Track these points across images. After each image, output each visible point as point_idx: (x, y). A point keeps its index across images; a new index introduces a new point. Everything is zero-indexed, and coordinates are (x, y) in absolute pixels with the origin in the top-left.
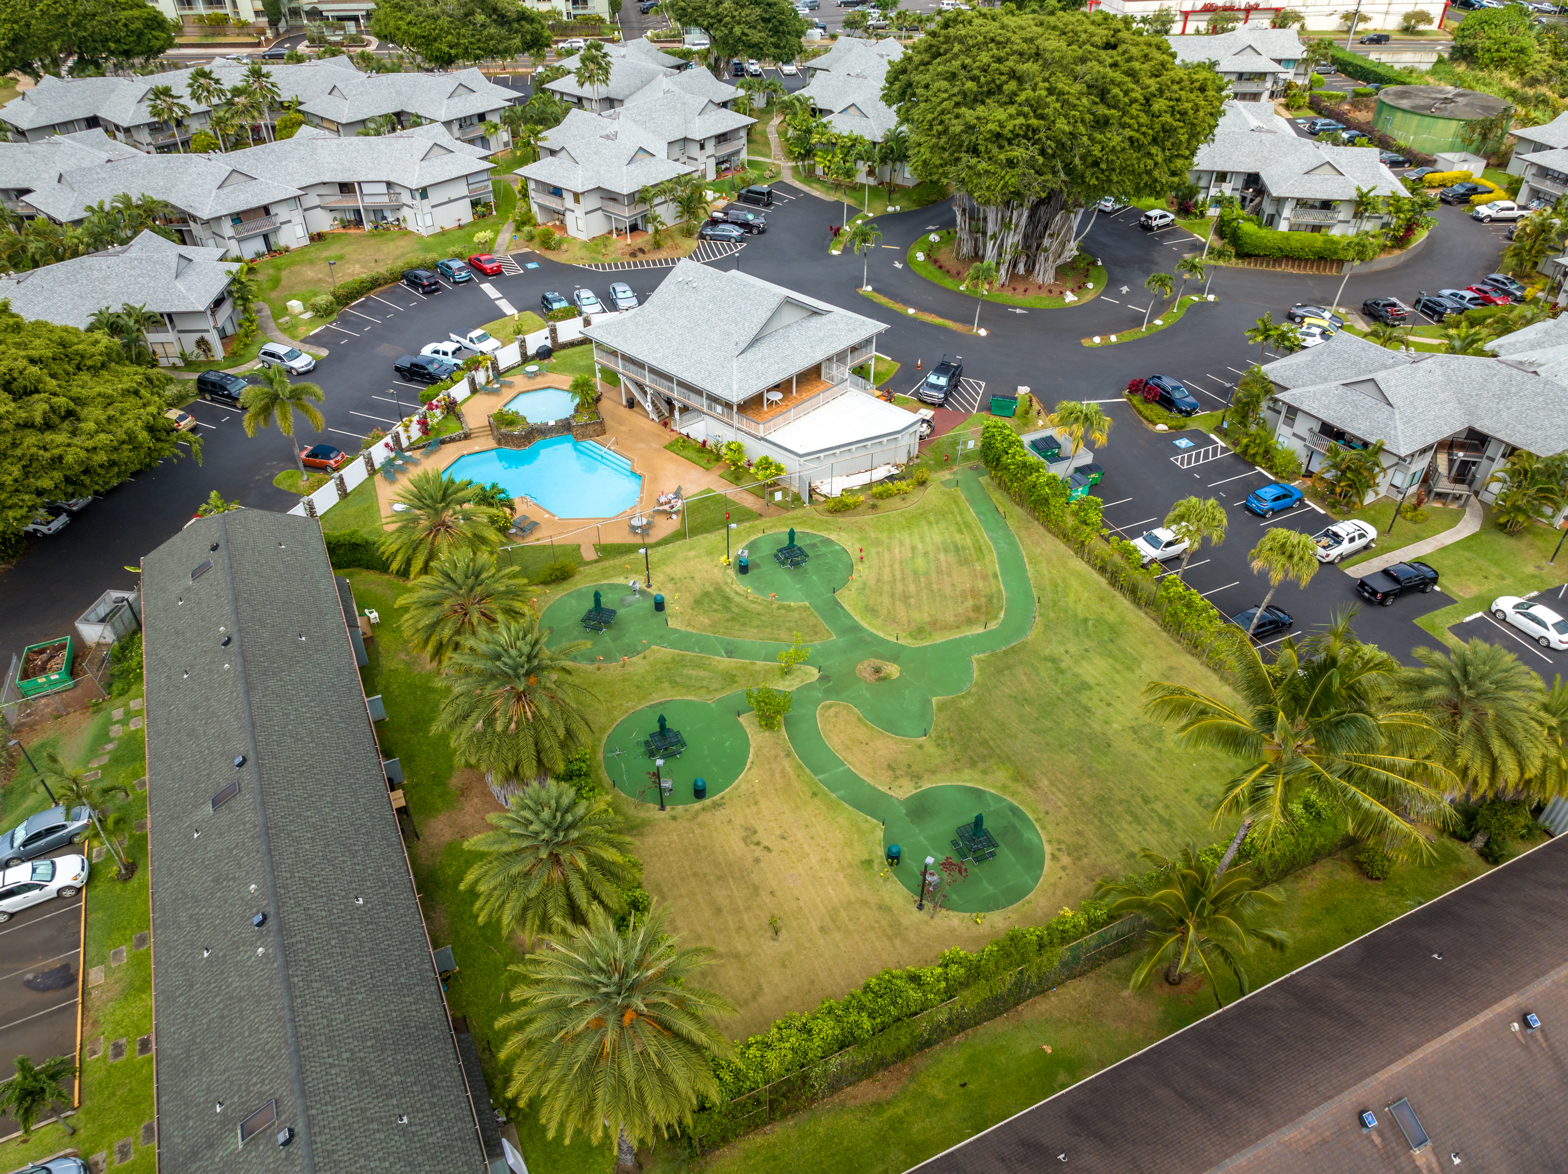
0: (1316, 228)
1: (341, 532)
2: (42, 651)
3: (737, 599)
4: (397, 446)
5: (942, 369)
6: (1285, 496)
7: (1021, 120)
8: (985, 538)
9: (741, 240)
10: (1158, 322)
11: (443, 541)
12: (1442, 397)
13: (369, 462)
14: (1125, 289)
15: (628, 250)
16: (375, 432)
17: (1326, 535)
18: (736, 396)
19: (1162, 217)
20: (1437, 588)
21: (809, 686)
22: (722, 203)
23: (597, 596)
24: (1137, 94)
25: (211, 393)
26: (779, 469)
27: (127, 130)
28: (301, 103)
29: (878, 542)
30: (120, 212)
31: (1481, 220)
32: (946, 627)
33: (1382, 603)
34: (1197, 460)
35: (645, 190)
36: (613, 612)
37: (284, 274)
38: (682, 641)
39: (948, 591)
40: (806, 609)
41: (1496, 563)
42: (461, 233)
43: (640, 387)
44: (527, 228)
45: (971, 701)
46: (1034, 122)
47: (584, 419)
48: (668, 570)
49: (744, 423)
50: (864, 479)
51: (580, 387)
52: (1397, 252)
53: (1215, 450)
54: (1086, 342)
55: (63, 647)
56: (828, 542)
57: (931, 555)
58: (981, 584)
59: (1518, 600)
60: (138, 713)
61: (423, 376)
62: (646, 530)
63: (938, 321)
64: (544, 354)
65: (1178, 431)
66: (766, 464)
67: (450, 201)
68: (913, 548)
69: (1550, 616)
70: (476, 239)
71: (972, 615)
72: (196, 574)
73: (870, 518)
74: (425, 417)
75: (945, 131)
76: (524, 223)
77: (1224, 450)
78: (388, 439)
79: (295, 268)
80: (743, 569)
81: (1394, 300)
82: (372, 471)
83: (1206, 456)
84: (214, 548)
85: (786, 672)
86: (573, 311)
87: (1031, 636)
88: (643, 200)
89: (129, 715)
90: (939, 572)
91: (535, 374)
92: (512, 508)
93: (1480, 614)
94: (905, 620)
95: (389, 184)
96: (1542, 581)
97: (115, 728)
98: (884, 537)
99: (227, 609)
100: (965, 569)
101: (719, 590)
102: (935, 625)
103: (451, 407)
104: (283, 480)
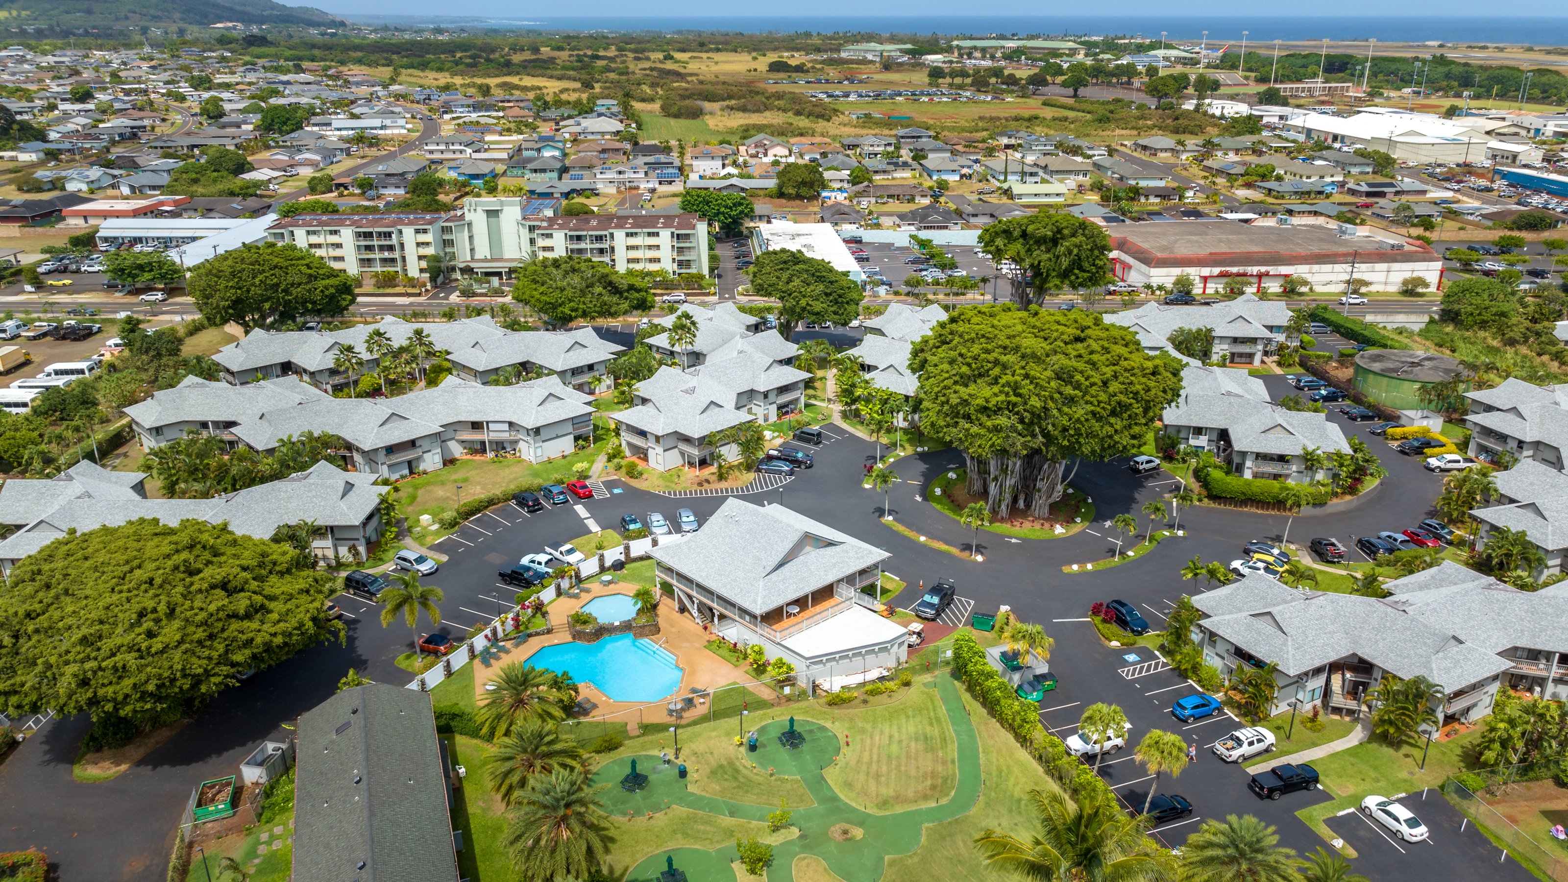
0: (1276, 477)
1: (445, 704)
2: (213, 786)
3: (744, 771)
4: (494, 639)
5: (936, 590)
6: (1203, 705)
7: (1002, 397)
8: (950, 730)
9: (791, 473)
10: (1130, 553)
11: (520, 714)
12: (1331, 628)
13: (471, 649)
14: (1108, 524)
15: (697, 480)
16: (478, 625)
17: (1232, 738)
18: (759, 609)
19: (1148, 462)
20: (1320, 786)
21: (791, 843)
22: (779, 441)
23: (634, 764)
24: (1096, 379)
25: (355, 588)
26: (790, 669)
27: (312, 374)
28: (449, 353)
29: (863, 731)
30: (303, 444)
31: (1433, 470)
32: (905, 801)
33: (1269, 797)
34: (1140, 672)
35: (711, 435)
36: (646, 777)
37: (420, 492)
38: (696, 802)
39: (913, 773)
40: (797, 781)
41: (1375, 768)
42: (564, 462)
43: (690, 597)
44: (616, 460)
45: (916, 859)
46: (1013, 399)
47: (642, 621)
48: (693, 746)
49: (766, 630)
50: (859, 679)
51: (642, 595)
52: (1348, 498)
53: (1157, 665)
54: (1066, 569)
55: (229, 784)
56: (823, 729)
57: (904, 743)
58: (940, 768)
59: (1383, 799)
60: (279, 837)
61: (520, 581)
62: (679, 713)
63: (944, 547)
64: (618, 566)
65: (1129, 647)
66: (780, 664)
67: (558, 437)
68: (891, 737)
69: (1404, 813)
70: (574, 469)
71: (929, 792)
72: (338, 731)
73: (861, 711)
74: (518, 615)
75: (947, 402)
76: (614, 456)
77: (1165, 665)
78: (488, 631)
79: (429, 488)
80: (753, 748)
81: (1334, 540)
82: (472, 654)
83: (1148, 669)
84: (355, 712)
85: (776, 829)
86: (645, 531)
87: (973, 811)
88: (710, 443)
89: (272, 838)
90: (908, 757)
91: (610, 582)
92: (577, 691)
93: (1352, 810)
94: (874, 794)
95: (511, 424)
96: (1412, 785)
97: (262, 847)
98: (868, 726)
99: (361, 757)
100: (929, 755)
101: (731, 763)
102: (898, 799)
103: (539, 608)
104: (401, 661)
